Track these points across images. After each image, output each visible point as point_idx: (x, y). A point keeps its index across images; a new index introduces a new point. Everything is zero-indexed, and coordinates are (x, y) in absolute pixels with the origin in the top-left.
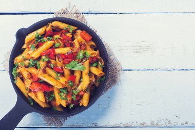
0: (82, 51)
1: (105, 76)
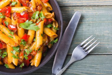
1: (58, 37)
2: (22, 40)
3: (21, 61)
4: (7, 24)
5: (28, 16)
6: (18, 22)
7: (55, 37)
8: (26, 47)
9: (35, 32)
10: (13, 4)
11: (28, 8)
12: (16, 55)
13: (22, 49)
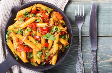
0: (55, 27)
1: (69, 45)
2: (44, 47)
3: (43, 61)
4: (34, 35)
5: (49, 30)
6: (41, 34)
7: (67, 45)
8: (47, 51)
9: (53, 41)
10: (38, 21)
11: (48, 24)
12: (39, 57)
13: (43, 53)
